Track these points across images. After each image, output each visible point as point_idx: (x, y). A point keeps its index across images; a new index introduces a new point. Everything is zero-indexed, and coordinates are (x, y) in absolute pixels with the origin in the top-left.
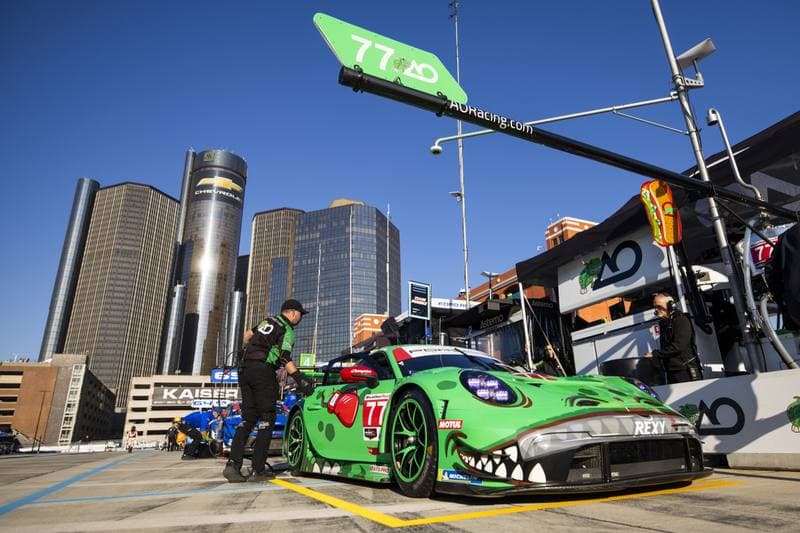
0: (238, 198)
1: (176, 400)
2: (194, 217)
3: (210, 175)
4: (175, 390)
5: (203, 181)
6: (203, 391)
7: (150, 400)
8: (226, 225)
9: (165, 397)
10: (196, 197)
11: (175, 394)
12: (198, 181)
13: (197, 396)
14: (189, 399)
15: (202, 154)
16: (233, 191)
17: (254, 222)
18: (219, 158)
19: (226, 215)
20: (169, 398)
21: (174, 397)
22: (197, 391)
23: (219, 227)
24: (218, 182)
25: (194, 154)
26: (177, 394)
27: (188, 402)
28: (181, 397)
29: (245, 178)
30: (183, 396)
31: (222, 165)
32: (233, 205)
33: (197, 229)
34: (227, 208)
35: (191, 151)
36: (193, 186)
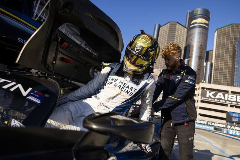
0: (207, 26)
1: (214, 99)
2: (190, 35)
3: (196, 18)
4: (213, 93)
6: (230, 96)
7: (200, 96)
8: (202, 37)
9: (207, 96)
10: (190, 29)
11: (213, 95)
12: (191, 22)
13: (226, 99)
14: (221, 99)
15: (193, 12)
16: (205, 24)
17: (216, 33)
18: (199, 11)
19: (203, 33)
20: (210, 97)
21: (213, 97)
22: (226, 95)
23: (200, 38)
24: (200, 21)
25: (190, 13)
26: (215, 95)
27: (221, 101)
29: (209, 18)
30: (218, 97)
31: (201, 14)
32: (205, 29)
33: (191, 40)
34: (203, 30)
35: (189, 11)
36: (190, 24)
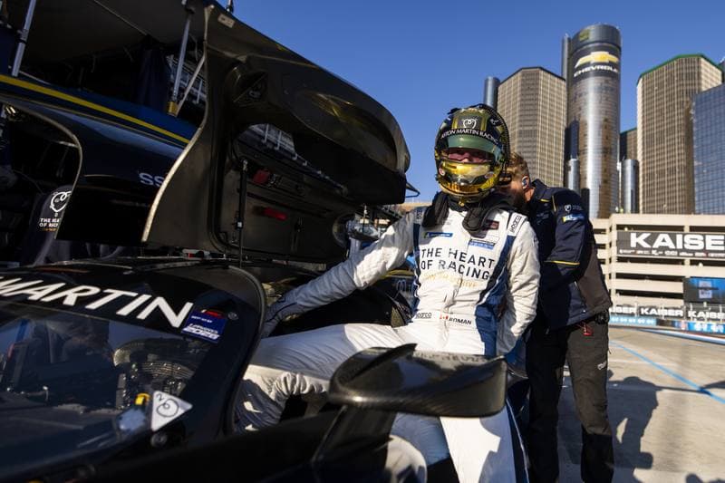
0: (615, 70)
1: (650, 250)
2: (575, 98)
3: (587, 53)
4: (645, 235)
5: (581, 61)
6: (687, 238)
7: (614, 248)
8: (607, 99)
9: (633, 245)
10: (573, 81)
11: (646, 240)
13: (680, 246)
14: (667, 248)
15: (577, 36)
16: (610, 64)
17: (640, 84)
18: (592, 33)
19: (606, 88)
20: (639, 246)
21: (646, 245)
22: (679, 237)
23: (600, 102)
24: (597, 57)
25: (569, 40)
26: (650, 241)
27: (667, 253)
28: (656, 245)
29: (620, 48)
30: (658, 244)
31: (598, 39)
32: (611, 78)
33: (580, 109)
34: (607, 82)
35: (567, 36)
36: (572, 69)
